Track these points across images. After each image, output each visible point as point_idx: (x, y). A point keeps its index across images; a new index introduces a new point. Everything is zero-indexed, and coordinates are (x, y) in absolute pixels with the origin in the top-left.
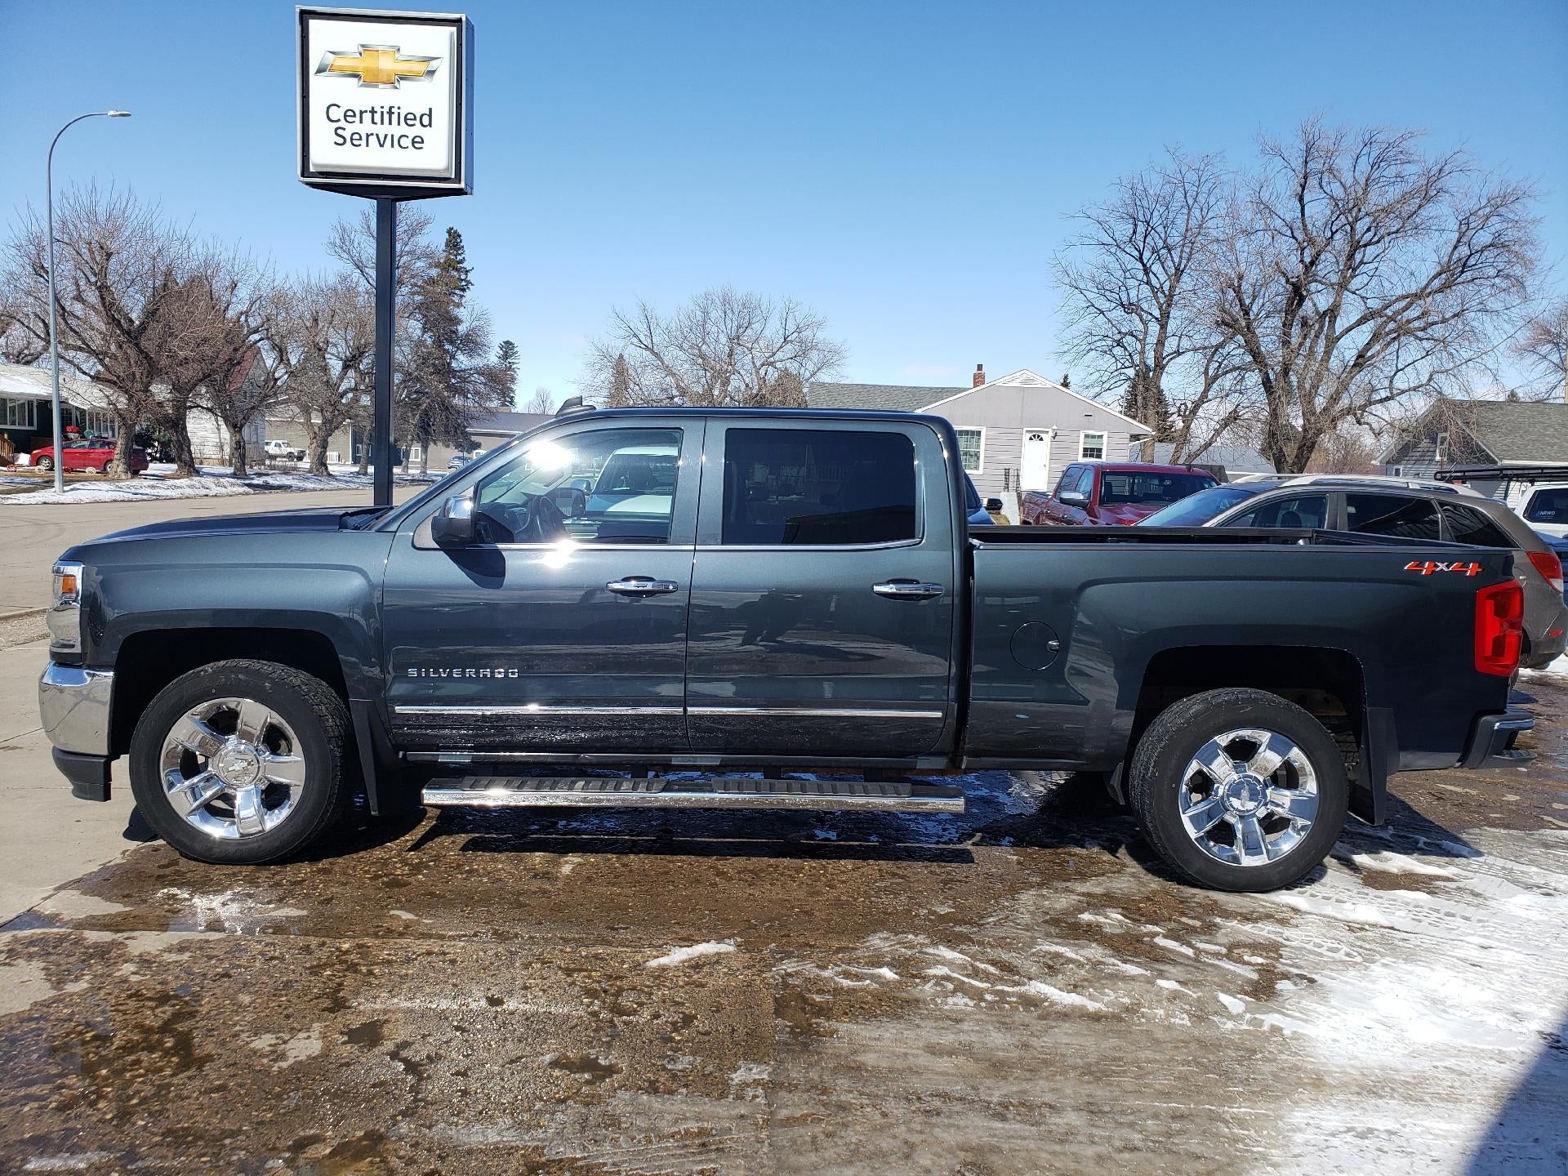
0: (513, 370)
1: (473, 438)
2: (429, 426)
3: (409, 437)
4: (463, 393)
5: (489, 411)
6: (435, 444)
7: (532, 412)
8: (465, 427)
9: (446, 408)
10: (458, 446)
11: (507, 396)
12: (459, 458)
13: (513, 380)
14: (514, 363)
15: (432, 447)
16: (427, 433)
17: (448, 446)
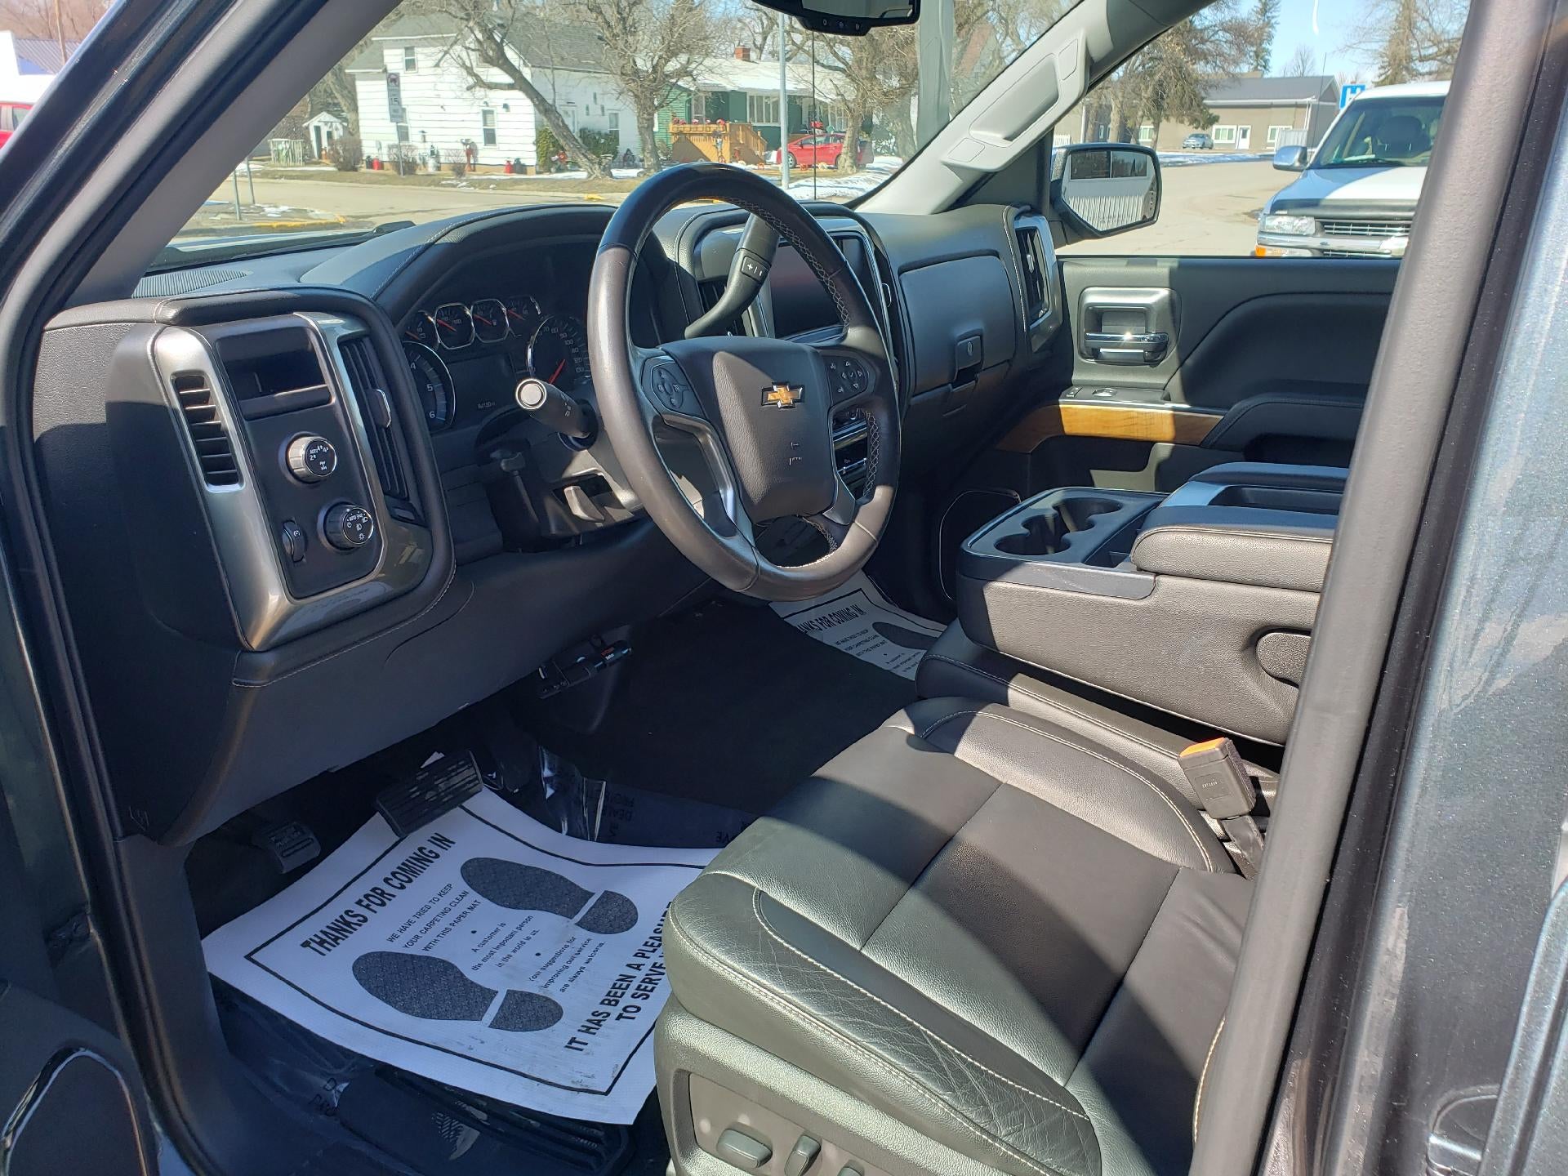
0: (1272, 27)
1: (1211, 111)
2: (1162, 98)
3: (1140, 113)
4: (1204, 56)
5: (1236, 79)
6: (1168, 120)
7: (1289, 75)
8: (1203, 99)
9: (1183, 76)
10: (1194, 121)
11: (1261, 57)
12: (1196, 136)
13: (1270, 37)
14: (1273, 17)
15: (1164, 124)
16: (1159, 107)
17: (1182, 122)
